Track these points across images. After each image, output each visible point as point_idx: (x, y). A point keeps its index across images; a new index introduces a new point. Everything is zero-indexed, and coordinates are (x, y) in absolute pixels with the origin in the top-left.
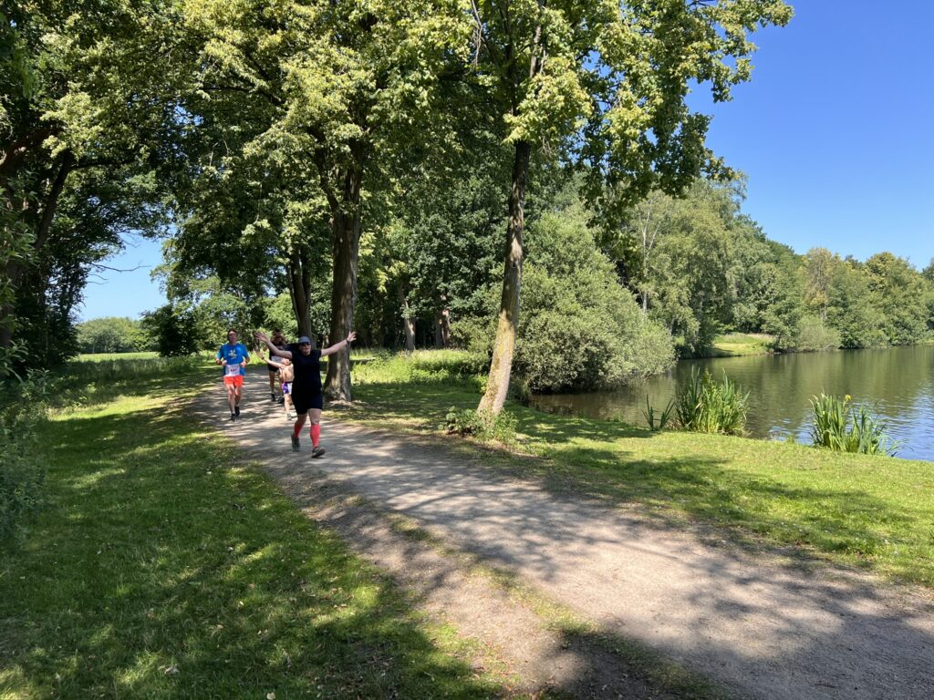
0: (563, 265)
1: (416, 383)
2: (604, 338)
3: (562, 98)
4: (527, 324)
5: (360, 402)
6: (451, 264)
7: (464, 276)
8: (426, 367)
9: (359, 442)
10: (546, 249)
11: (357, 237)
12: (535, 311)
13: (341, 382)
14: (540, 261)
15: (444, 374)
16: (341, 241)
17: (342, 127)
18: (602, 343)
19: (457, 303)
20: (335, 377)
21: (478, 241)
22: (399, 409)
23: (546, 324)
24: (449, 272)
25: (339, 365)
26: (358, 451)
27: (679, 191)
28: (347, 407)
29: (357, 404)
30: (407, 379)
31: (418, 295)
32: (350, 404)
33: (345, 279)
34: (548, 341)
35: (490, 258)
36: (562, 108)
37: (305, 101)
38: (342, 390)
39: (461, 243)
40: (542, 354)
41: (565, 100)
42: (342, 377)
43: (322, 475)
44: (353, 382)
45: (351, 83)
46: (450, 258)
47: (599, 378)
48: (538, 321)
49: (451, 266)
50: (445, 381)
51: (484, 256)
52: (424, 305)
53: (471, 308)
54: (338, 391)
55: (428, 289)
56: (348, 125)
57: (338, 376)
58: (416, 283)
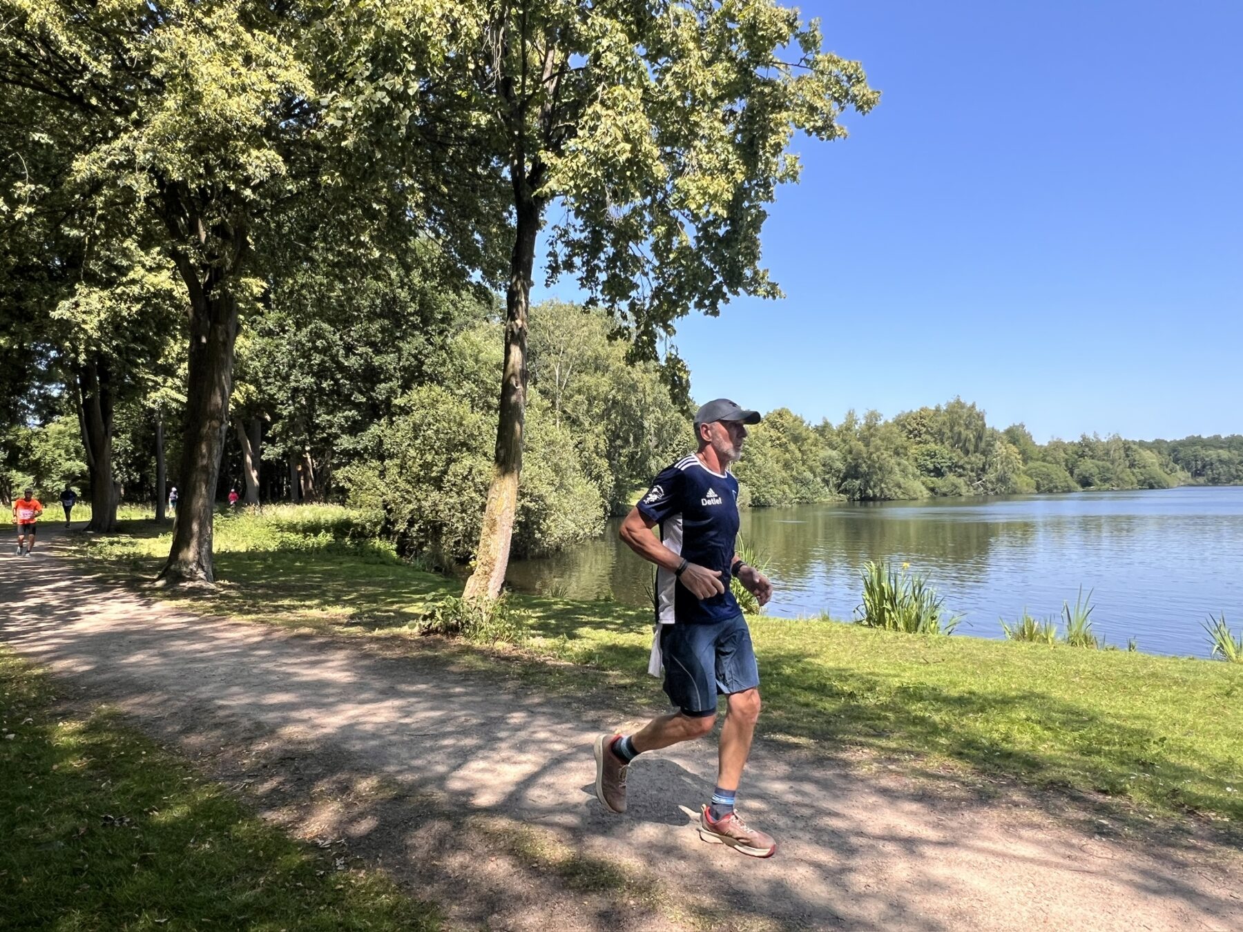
1: (285, 552)
2: (543, 492)
4: (445, 472)
5: (227, 582)
6: (337, 390)
7: (357, 406)
8: (292, 528)
9: (282, 655)
10: (467, 377)
12: (455, 455)
13: (199, 553)
14: (461, 392)
15: (325, 539)
16: (204, 340)
18: (541, 497)
19: (345, 442)
20: (188, 545)
21: (377, 361)
23: (470, 472)
25: (195, 527)
26: (295, 674)
29: (223, 586)
31: (285, 431)
32: (212, 586)
33: (211, 391)
34: (473, 495)
38: (200, 565)
39: (353, 362)
40: (464, 511)
42: (200, 545)
47: (536, 542)
48: (458, 468)
49: (339, 393)
50: (329, 547)
51: (385, 381)
53: (366, 449)
54: (193, 566)
57: (194, 543)
58: (285, 413)
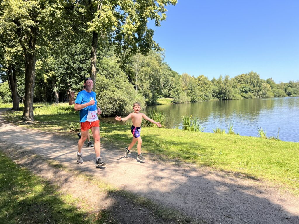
0: (111, 75)
1: (60, 115)
2: (124, 99)
3: (107, 19)
4: (99, 94)
7: (76, 77)
8: (63, 109)
10: (105, 70)
11: (35, 62)
12: (102, 90)
13: (30, 115)
14: (103, 73)
15: (69, 111)
16: (28, 63)
17: (27, 21)
18: (124, 101)
19: (74, 86)
21: (81, 66)
22: (53, 124)
23: (105, 94)
24: (71, 76)
25: (28, 108)
27: (146, 53)
28: (32, 123)
29: (36, 122)
30: (56, 113)
31: (59, 84)
33: (30, 77)
34: (106, 100)
35: (86, 71)
36: (107, 23)
37: (11, 10)
38: (30, 117)
39: (75, 66)
40: (104, 104)
41: (108, 20)
42: (30, 113)
43: (21, 148)
44: (34, 114)
45: (30, 5)
46: (71, 71)
47: (123, 112)
48: (102, 94)
49: (72, 74)
50: (70, 113)
51: (83, 71)
52: (62, 87)
53: (79, 88)
54: (28, 118)
55: (63, 81)
56: (29, 20)
57: (28, 112)
58: (59, 79)
